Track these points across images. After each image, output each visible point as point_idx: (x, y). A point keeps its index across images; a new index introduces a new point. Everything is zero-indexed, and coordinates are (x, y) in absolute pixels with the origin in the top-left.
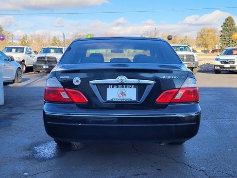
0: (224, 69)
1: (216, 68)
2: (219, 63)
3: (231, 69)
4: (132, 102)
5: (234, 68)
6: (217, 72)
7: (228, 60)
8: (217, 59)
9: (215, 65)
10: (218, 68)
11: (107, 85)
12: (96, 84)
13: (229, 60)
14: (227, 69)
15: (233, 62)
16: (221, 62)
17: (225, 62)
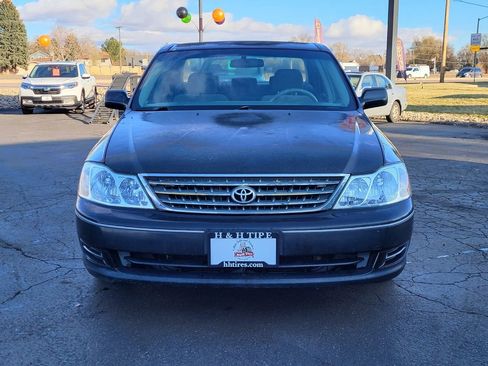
0: (42, 105)
1: (24, 102)
2: (30, 93)
3: (54, 105)
5: (60, 102)
6: (27, 110)
7: (47, 86)
8: (25, 86)
9: (23, 98)
10: (30, 102)
13: (50, 86)
14: (48, 105)
15: (57, 91)
16: (35, 91)
17: (41, 90)
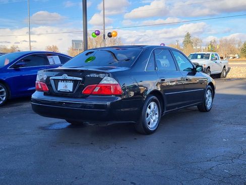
4: (70, 92)
11: (59, 80)
12: (54, 79)
